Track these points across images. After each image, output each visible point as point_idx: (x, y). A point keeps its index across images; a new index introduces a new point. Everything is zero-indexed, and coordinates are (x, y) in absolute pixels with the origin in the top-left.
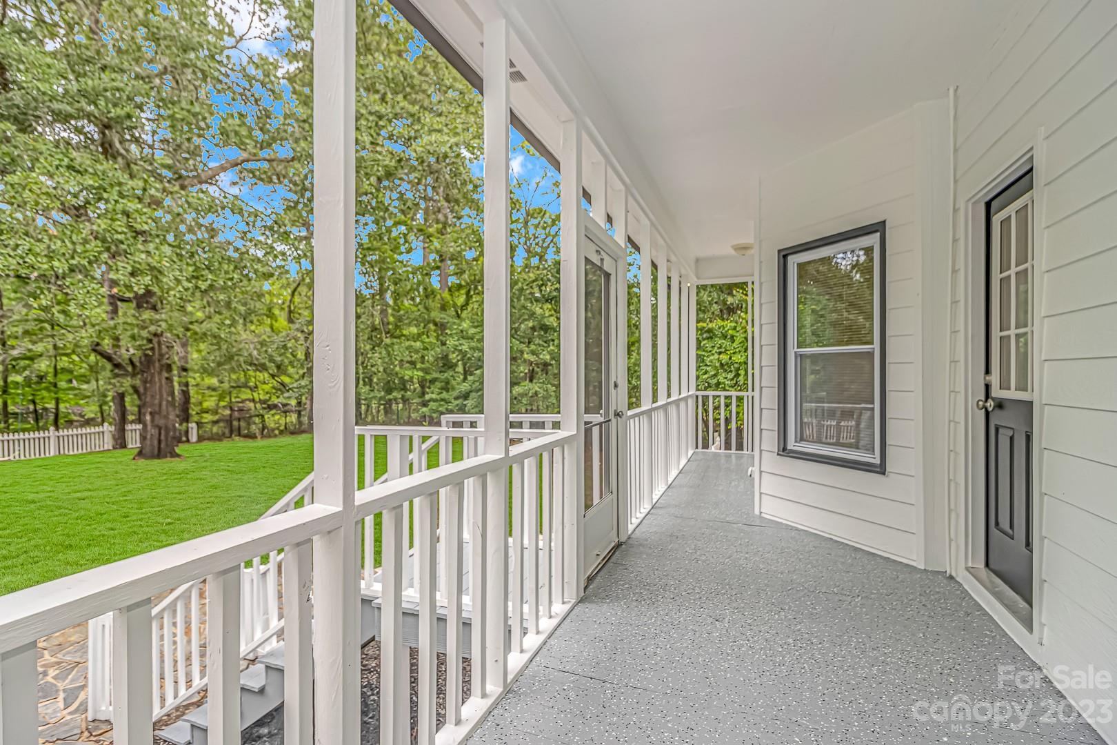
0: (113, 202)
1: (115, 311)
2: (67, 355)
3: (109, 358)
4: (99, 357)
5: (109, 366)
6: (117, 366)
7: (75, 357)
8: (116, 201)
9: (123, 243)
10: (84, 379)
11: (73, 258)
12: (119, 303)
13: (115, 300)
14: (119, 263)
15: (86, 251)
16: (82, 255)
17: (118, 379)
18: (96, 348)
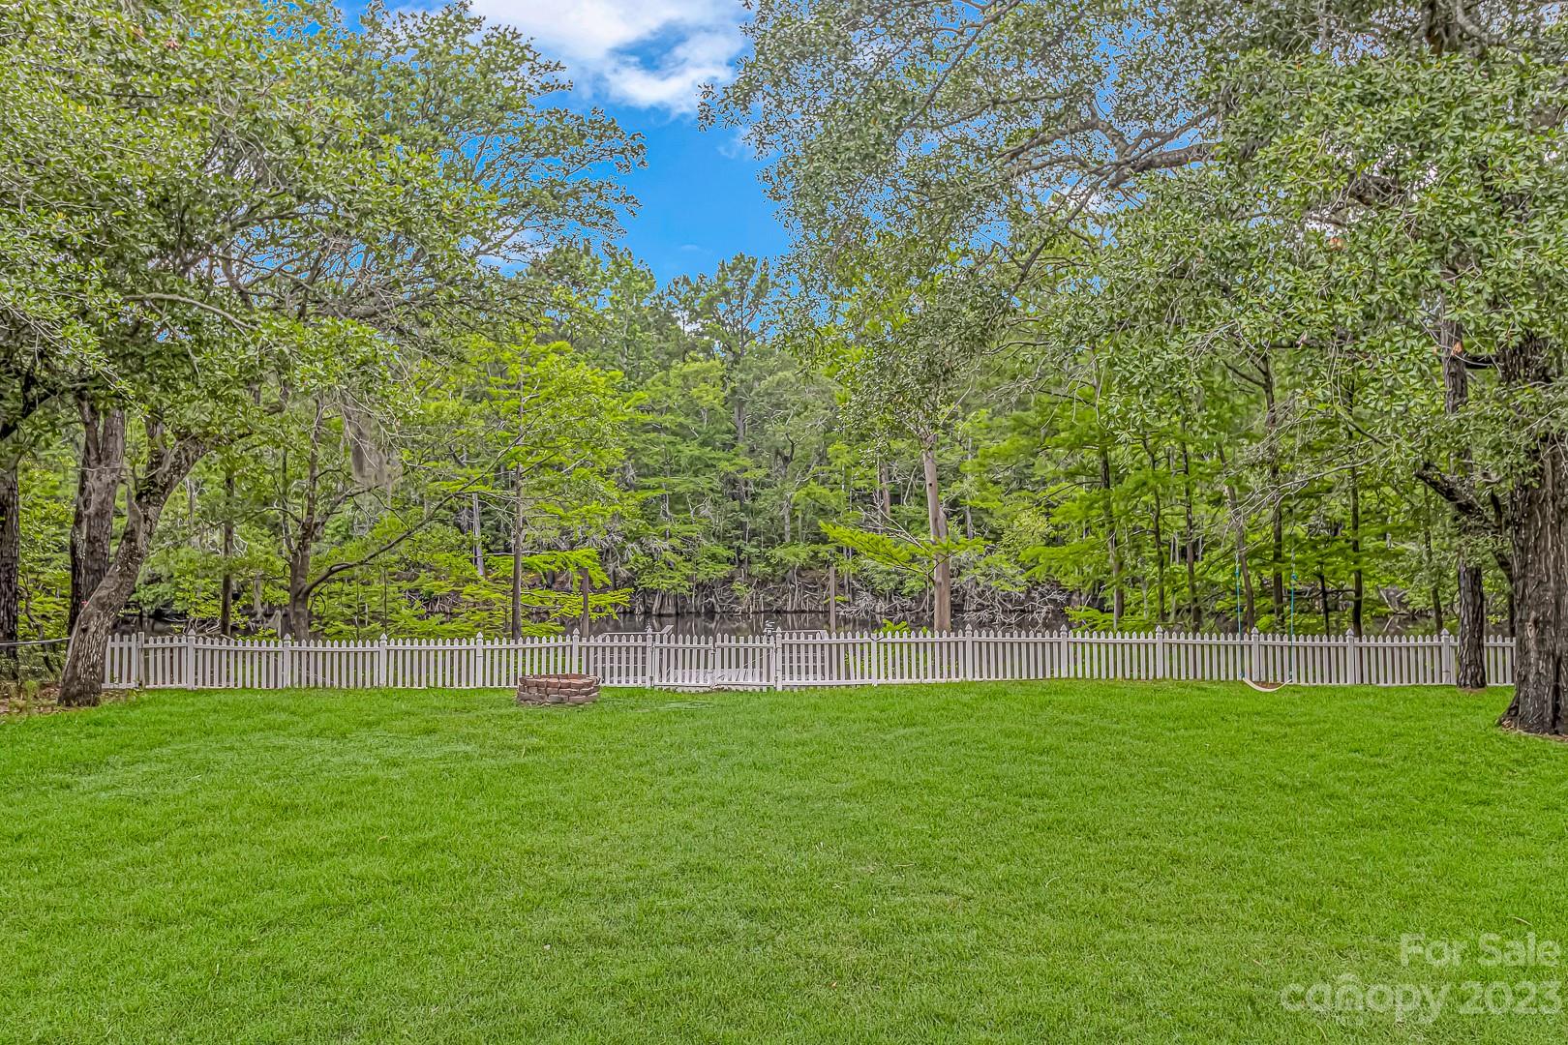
0: (1451, 144)
1: (1460, 391)
2: (1376, 487)
3: (1449, 494)
4: (1430, 491)
5: (1450, 509)
6: (1466, 508)
7: (1387, 490)
8: (1459, 141)
9: (1473, 234)
10: (1405, 532)
11: (1372, 290)
12: (1469, 372)
13: (1462, 368)
14: (1464, 282)
15: (1396, 270)
16: (1390, 279)
17: (1467, 537)
18: (1424, 473)
